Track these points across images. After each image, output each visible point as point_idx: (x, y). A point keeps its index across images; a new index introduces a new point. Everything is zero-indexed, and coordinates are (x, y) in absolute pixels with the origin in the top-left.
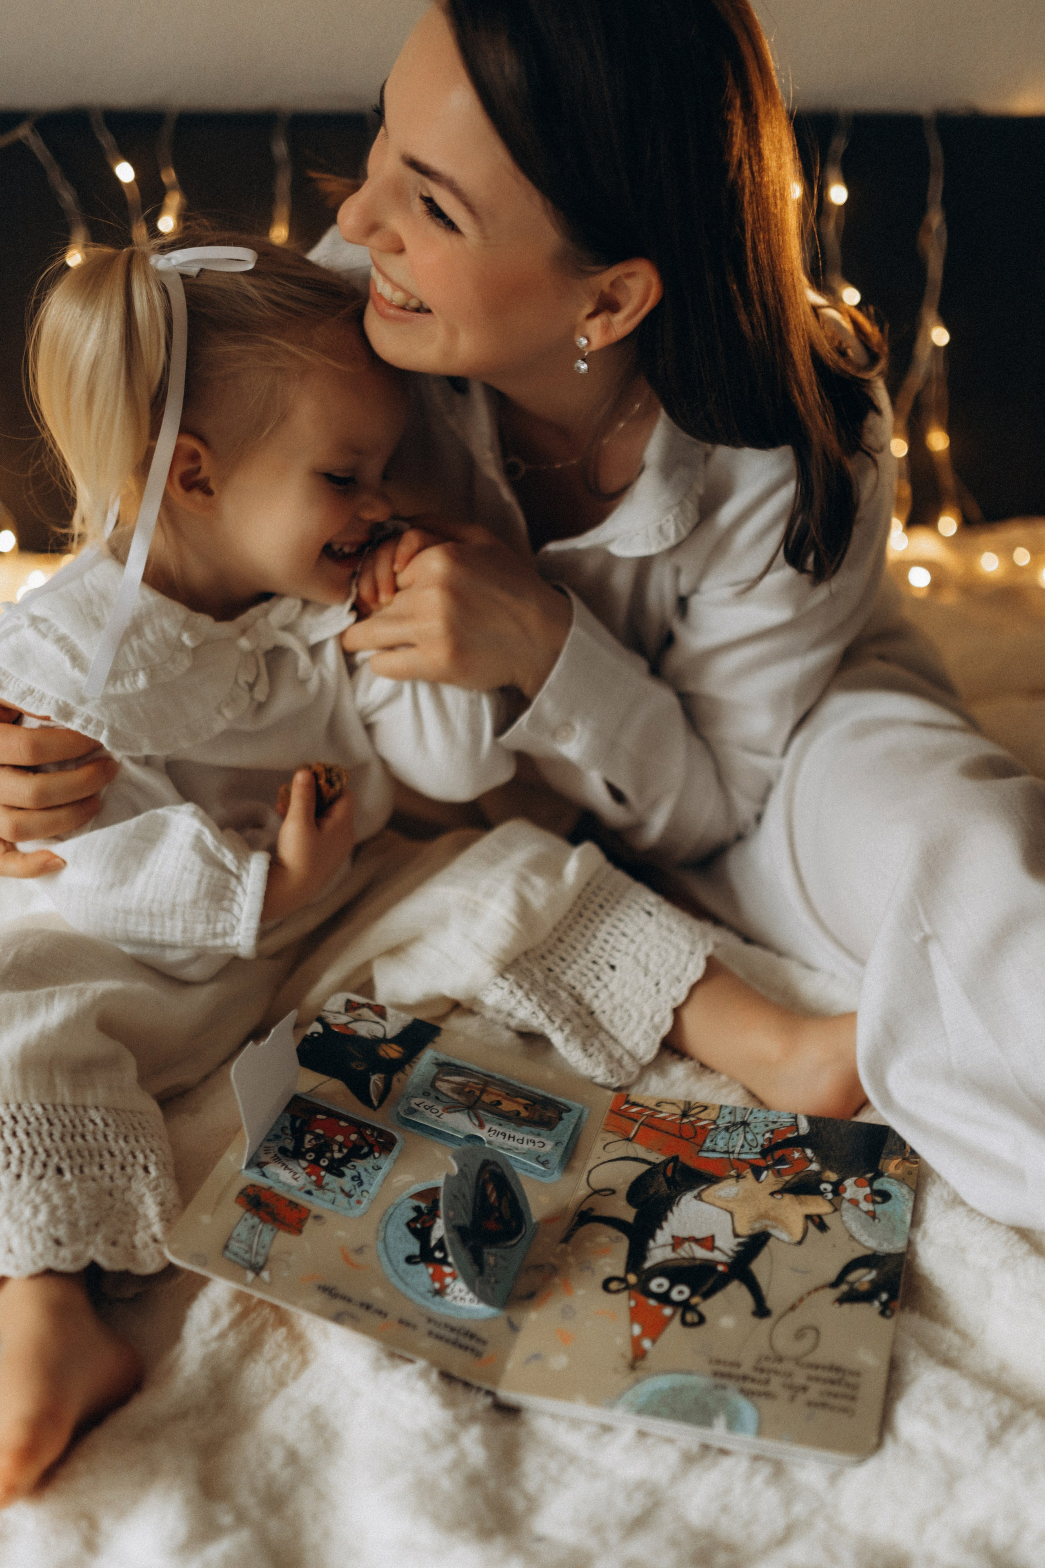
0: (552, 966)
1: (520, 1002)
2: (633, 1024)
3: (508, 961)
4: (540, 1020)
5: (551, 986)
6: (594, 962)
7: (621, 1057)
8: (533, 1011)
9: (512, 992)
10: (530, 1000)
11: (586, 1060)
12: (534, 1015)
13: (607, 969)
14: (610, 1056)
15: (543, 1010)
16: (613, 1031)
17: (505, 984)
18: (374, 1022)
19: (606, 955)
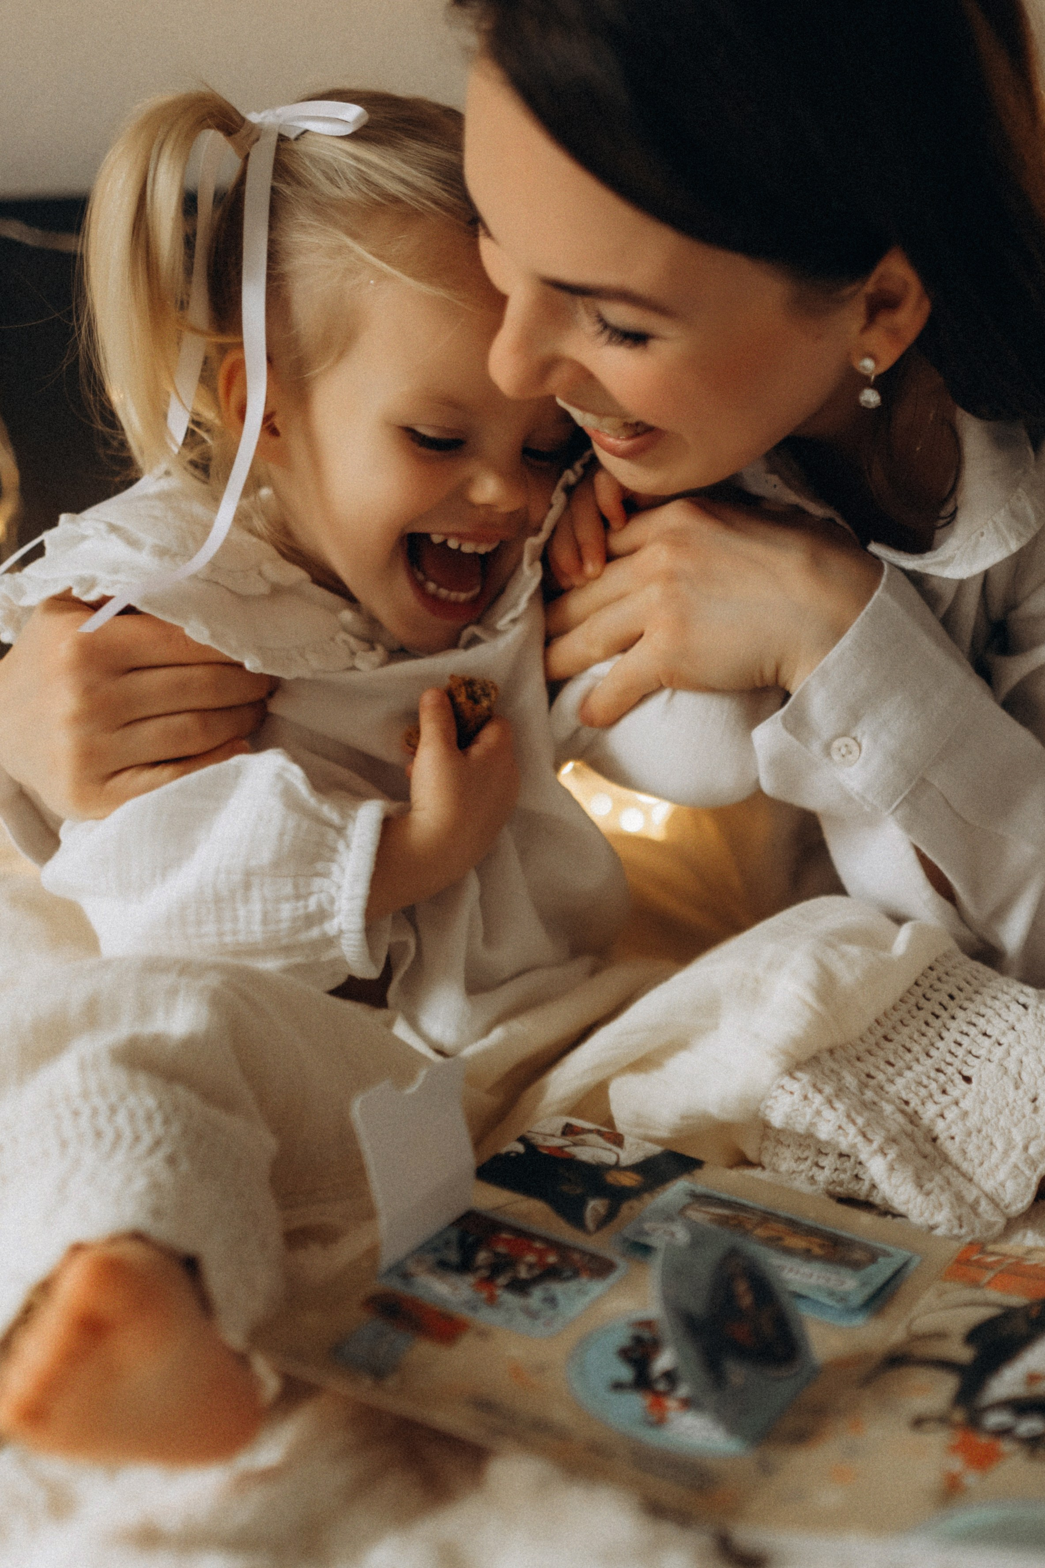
0: (873, 1072)
1: (818, 1113)
2: (995, 1156)
3: (804, 1058)
4: (850, 1137)
5: (869, 1095)
6: (938, 1070)
7: (977, 1201)
8: (838, 1124)
9: (806, 1098)
10: (833, 1108)
11: (920, 1199)
12: (841, 1131)
13: (958, 1079)
14: (959, 1198)
15: (854, 1122)
16: (965, 1166)
17: (795, 1086)
18: (605, 1149)
19: (957, 1063)
